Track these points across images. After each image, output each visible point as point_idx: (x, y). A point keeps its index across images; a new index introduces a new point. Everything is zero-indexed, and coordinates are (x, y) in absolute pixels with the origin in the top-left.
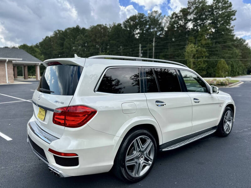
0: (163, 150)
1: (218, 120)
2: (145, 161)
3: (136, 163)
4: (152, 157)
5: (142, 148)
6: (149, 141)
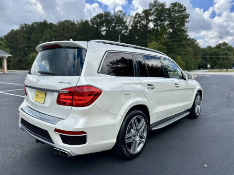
0: (152, 129)
2: (140, 139)
3: (134, 140)
4: (145, 135)
6: (143, 120)
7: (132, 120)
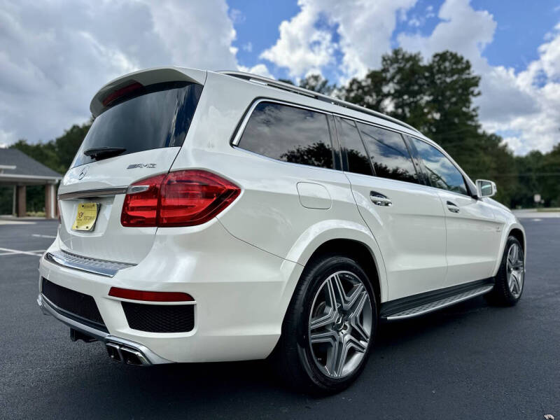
0: (388, 318)
1: (496, 262)
2: (353, 338)
3: (333, 338)
4: (367, 329)
5: (346, 302)
6: (360, 287)
7: (326, 281)
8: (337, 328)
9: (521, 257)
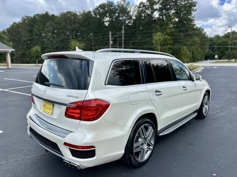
0: (160, 135)
1: (199, 104)
3: (142, 149)
4: (153, 142)
5: (146, 135)
6: (150, 128)
7: (139, 130)
8: (142, 144)
9: (208, 100)
